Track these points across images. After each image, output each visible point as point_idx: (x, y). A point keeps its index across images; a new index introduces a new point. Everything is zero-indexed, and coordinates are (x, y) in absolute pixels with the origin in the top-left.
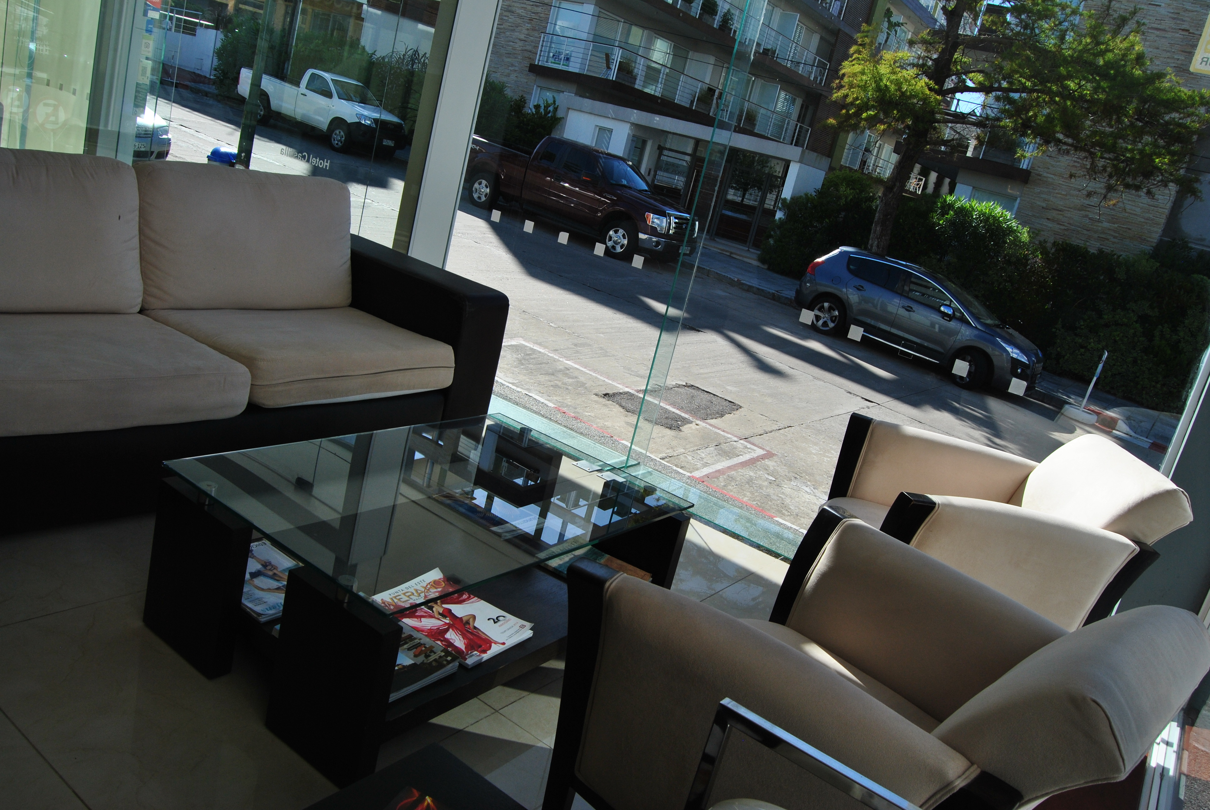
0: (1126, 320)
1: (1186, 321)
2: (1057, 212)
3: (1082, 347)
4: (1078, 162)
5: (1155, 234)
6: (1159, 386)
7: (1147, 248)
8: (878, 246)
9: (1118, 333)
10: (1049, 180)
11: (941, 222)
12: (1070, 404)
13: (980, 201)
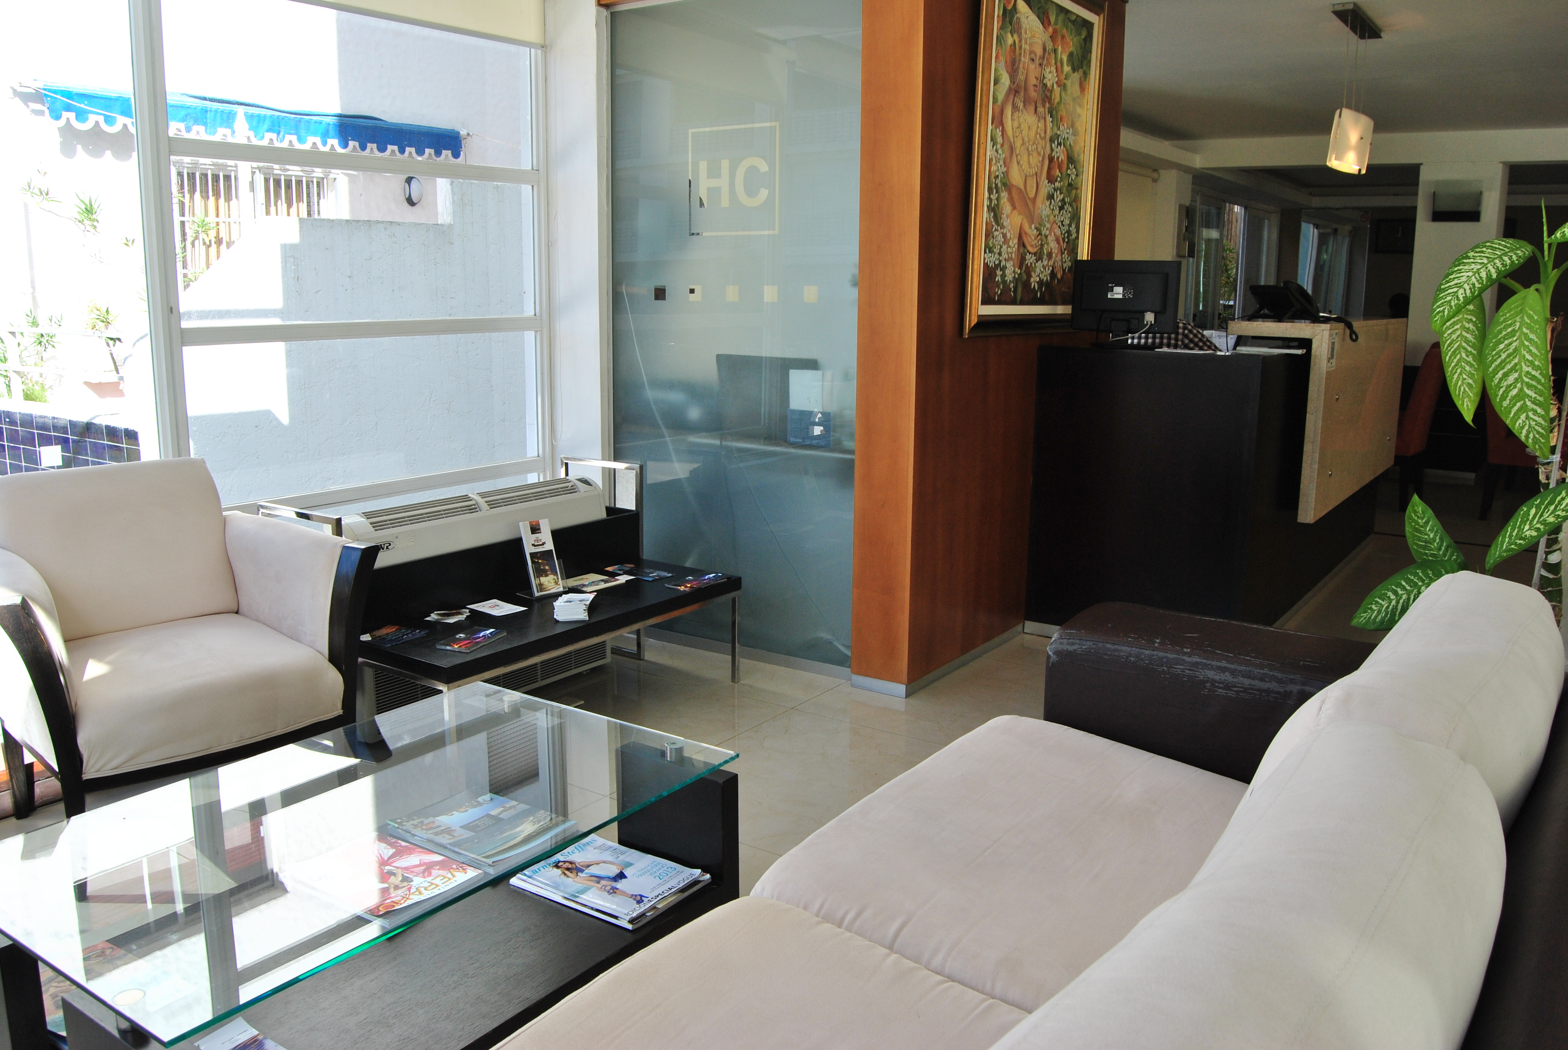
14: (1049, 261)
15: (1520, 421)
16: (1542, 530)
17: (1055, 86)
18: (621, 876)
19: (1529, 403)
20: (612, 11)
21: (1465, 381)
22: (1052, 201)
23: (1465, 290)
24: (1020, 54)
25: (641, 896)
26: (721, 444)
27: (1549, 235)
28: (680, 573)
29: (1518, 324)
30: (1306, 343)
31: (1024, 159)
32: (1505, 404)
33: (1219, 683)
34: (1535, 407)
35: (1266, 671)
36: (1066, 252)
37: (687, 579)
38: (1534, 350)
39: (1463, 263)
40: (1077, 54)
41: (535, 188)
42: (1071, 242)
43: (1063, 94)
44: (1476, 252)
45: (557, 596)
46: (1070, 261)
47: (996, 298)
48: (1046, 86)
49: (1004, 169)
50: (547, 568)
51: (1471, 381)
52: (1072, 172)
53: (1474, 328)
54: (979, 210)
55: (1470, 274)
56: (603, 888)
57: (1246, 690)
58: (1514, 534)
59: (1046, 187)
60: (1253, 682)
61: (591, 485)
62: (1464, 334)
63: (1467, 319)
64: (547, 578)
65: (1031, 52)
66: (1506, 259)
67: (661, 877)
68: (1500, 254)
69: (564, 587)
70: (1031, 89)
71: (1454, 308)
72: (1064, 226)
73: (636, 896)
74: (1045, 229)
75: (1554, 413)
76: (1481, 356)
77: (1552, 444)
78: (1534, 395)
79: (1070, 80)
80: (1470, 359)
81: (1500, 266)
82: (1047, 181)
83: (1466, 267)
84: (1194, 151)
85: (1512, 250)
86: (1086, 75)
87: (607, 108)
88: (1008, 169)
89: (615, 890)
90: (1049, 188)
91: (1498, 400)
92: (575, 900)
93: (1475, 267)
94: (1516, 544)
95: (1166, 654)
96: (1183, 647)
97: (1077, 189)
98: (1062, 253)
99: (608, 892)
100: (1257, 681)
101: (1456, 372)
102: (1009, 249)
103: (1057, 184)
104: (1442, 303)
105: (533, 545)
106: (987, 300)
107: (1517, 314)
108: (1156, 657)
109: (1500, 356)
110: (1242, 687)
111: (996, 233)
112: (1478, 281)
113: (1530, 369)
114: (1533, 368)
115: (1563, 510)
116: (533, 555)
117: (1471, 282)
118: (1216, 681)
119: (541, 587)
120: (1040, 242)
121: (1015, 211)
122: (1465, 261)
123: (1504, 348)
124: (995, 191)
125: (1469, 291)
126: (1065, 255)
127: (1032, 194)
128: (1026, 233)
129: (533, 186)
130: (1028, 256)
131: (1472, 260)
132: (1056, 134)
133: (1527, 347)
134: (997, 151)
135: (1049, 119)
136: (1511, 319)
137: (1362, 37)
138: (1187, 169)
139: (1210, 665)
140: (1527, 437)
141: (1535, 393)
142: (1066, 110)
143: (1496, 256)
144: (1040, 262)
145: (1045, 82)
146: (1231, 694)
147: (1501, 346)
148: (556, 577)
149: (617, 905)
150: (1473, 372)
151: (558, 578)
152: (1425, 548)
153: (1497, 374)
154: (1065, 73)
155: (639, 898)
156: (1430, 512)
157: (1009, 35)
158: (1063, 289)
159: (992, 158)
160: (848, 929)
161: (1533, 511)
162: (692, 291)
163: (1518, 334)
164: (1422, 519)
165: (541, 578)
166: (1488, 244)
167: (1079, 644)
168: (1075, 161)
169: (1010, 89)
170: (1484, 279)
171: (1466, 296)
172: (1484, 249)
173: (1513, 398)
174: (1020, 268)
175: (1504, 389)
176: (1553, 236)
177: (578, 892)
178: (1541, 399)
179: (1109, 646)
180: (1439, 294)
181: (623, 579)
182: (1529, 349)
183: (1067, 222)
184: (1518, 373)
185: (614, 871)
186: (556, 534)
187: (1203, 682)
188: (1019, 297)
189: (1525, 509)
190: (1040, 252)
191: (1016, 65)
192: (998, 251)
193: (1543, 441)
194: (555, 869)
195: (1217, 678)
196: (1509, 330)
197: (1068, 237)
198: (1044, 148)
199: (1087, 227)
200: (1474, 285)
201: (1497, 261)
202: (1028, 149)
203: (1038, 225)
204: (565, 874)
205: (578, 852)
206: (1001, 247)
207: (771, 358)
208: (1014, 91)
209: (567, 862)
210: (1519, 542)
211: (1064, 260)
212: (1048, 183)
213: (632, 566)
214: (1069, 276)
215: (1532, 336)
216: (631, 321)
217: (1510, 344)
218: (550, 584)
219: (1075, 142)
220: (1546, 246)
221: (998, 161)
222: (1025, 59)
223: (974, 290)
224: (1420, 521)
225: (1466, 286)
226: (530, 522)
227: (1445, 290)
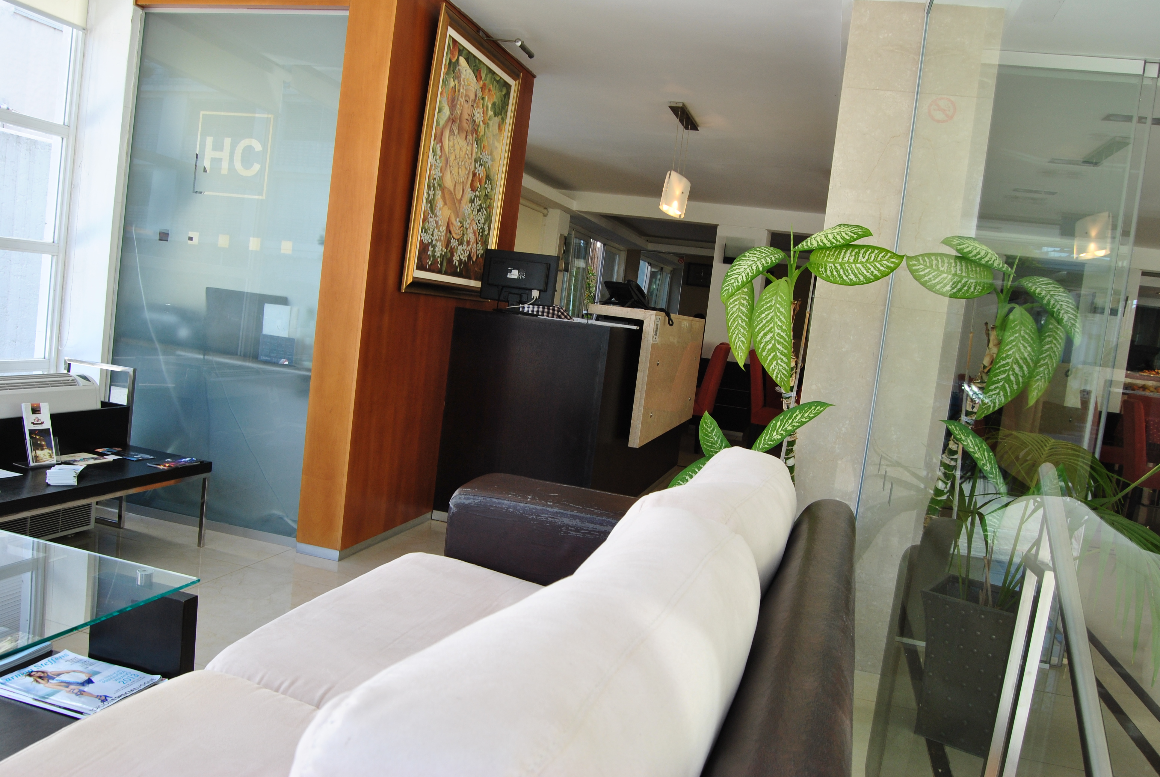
14: (467, 247)
15: (773, 366)
16: (784, 434)
17: (481, 123)
18: (89, 681)
19: (778, 354)
20: (146, 12)
21: (740, 339)
22: (473, 204)
23: (742, 276)
24: (459, 95)
25: (106, 696)
26: (204, 358)
27: (794, 247)
28: (161, 456)
29: (774, 301)
30: (640, 323)
31: (455, 171)
32: (764, 354)
33: (572, 527)
34: (782, 357)
35: (604, 518)
36: (480, 243)
37: (166, 460)
38: (783, 319)
39: (742, 259)
40: (499, 105)
41: (65, 140)
42: (484, 237)
43: (486, 130)
44: (750, 253)
45: (50, 467)
46: (482, 249)
47: (427, 267)
48: (475, 122)
49: (440, 174)
50: (43, 443)
51: (744, 339)
52: (488, 186)
53: (747, 304)
54: (420, 200)
55: (746, 267)
56: (72, 691)
57: (590, 532)
58: (767, 438)
59: (469, 194)
60: (595, 526)
61: (88, 380)
62: (741, 307)
63: (743, 297)
64: (43, 451)
65: (466, 96)
66: (768, 259)
67: (125, 682)
68: (764, 256)
69: (57, 461)
70: (464, 122)
71: (735, 288)
72: (480, 223)
73: (101, 696)
74: (466, 223)
75: (793, 364)
76: (750, 323)
77: (791, 385)
78: (782, 349)
79: (492, 122)
80: (744, 324)
81: (764, 263)
82: (470, 189)
83: (744, 262)
84: (572, 198)
85: (772, 254)
86: (503, 120)
87: (134, 86)
88: (443, 174)
89: (82, 692)
90: (471, 195)
91: (760, 351)
92: (44, 700)
93: (750, 263)
94: (768, 444)
95: (536, 506)
96: (547, 501)
97: (491, 199)
98: (477, 243)
99: (76, 694)
100: (598, 526)
101: (734, 333)
102: (439, 233)
103: (477, 193)
104: (728, 284)
105: (33, 423)
106: (421, 267)
107: (773, 295)
108: (528, 508)
109: (762, 322)
110: (587, 530)
111: (431, 220)
112: (751, 271)
113: (780, 331)
114: (781, 331)
115: (797, 422)
116: (31, 432)
117: (746, 272)
118: (569, 526)
119: (36, 458)
120: (462, 232)
121: (446, 206)
122: (743, 258)
123: (765, 316)
124: (432, 189)
125: (745, 278)
126: (480, 244)
127: (459, 197)
128: (452, 224)
129: (63, 139)
130: (453, 241)
131: (748, 258)
132: (480, 157)
133: (779, 317)
134: (436, 160)
135: (475, 146)
136: (769, 298)
137: (686, 128)
138: (566, 210)
139: (566, 514)
140: (777, 377)
141: (783, 347)
142: (487, 141)
143: (762, 257)
144: (461, 246)
145: (474, 119)
146: (580, 535)
147: (763, 315)
148: (51, 452)
149: (83, 703)
150: (745, 333)
151: (53, 453)
152: (711, 447)
153: (760, 333)
154: (489, 116)
155: (103, 698)
156: (715, 423)
157: (452, 79)
158: (476, 269)
159: (432, 165)
160: (284, 693)
161: (779, 423)
162: (191, 239)
163: (773, 308)
164: (710, 428)
165: (37, 451)
166: (758, 249)
167: (473, 499)
168: (491, 179)
169: (449, 118)
170: (755, 270)
171: (743, 280)
172: (755, 252)
173: (769, 350)
174: (447, 248)
175: (764, 344)
176: (797, 247)
177: (48, 695)
178: (786, 352)
179: (495, 500)
180: (727, 278)
181: (110, 458)
182: (780, 318)
183: (482, 221)
184: (772, 334)
185: (84, 677)
186: (54, 417)
187: (560, 527)
188: (444, 269)
189: (774, 422)
190: (462, 239)
191: (455, 102)
192: (431, 233)
193: (786, 380)
194: (28, 678)
195: (570, 523)
196: (768, 305)
197: (482, 232)
198: (470, 166)
199: (496, 227)
200: (748, 273)
201: (763, 260)
202: (458, 164)
203: (461, 220)
204: (37, 681)
205: (50, 664)
206: (434, 230)
207: (251, 293)
208: (452, 120)
209: (40, 672)
210: (769, 443)
211: (478, 248)
212: (471, 191)
213: (120, 449)
214: (481, 260)
215: (782, 310)
216: (137, 258)
217: (769, 314)
218: (45, 457)
219: (492, 165)
220: (792, 253)
221: (436, 167)
222: (462, 100)
223: (412, 258)
224: (709, 429)
225: (743, 274)
226: (31, 404)
227: (730, 276)
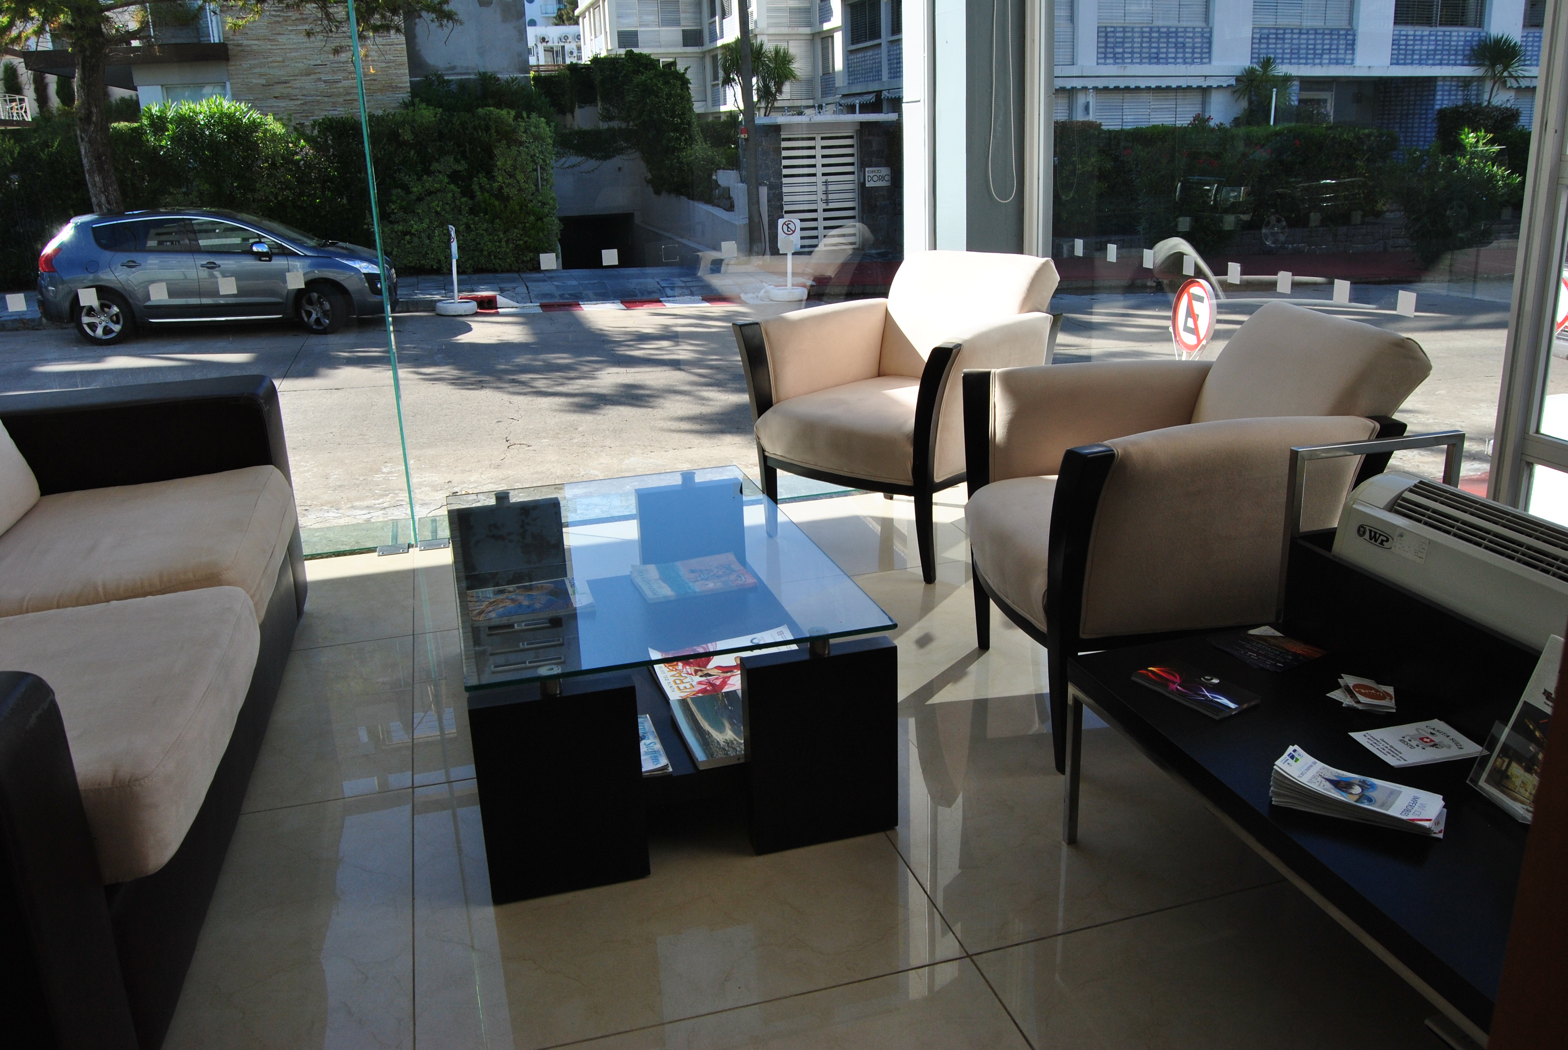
0: (438, 185)
1: (499, 163)
2: (283, 85)
3: (405, 233)
4: (279, 16)
5: (404, 78)
6: (503, 244)
7: (404, 95)
8: (109, 202)
9: (436, 202)
10: (255, 47)
11: (163, 143)
12: (440, 301)
13: (197, 99)
165: (1514, 764)
